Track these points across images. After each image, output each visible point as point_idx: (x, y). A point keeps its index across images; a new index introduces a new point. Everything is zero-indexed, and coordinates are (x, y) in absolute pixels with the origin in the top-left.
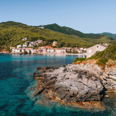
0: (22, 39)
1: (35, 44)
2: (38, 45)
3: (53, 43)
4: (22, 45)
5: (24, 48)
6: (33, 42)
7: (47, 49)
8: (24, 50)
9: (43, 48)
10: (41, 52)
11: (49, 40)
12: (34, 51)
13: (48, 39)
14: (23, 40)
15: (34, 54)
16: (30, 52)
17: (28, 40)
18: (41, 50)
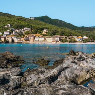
0: (5, 25)
1: (20, 32)
2: (24, 33)
3: (43, 31)
4: (3, 33)
5: (5, 36)
6: (18, 30)
7: (34, 37)
8: (5, 38)
9: (29, 36)
10: (27, 41)
11: (39, 29)
12: (18, 39)
13: (37, 27)
14: (5, 27)
15: (17, 43)
16: (13, 41)
17: (12, 27)
18: (27, 39)
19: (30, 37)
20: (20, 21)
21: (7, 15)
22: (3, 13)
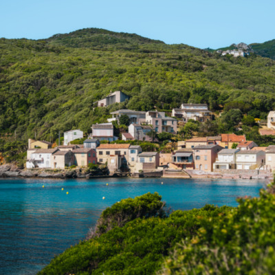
0: (99, 98)
1: (160, 124)
2: (176, 130)
3: (266, 118)
5: (93, 145)
6: (153, 115)
8: (91, 155)
10: (183, 166)
11: (247, 106)
12: (147, 160)
13: (240, 99)
14: (100, 102)
15: (142, 175)
16: (124, 166)
17: (130, 101)
18: (183, 158)
19: (198, 149)
20: (169, 74)
21: (129, 39)
22: (112, 33)
